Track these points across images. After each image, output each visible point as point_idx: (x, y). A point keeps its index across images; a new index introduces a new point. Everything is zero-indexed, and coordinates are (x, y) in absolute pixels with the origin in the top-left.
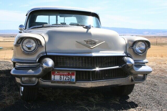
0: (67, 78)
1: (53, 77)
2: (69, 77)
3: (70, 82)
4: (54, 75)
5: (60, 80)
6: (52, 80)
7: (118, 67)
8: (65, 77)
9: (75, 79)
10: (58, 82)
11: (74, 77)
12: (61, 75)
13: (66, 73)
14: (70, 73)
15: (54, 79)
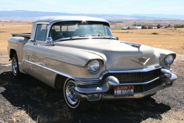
0: (127, 92)
1: (115, 91)
2: (129, 90)
3: (130, 95)
4: (117, 90)
5: (121, 94)
6: (115, 94)
7: (158, 78)
8: (125, 91)
9: (133, 92)
10: (120, 95)
11: (132, 91)
12: (122, 90)
13: (126, 88)
14: (130, 87)
15: (116, 94)
